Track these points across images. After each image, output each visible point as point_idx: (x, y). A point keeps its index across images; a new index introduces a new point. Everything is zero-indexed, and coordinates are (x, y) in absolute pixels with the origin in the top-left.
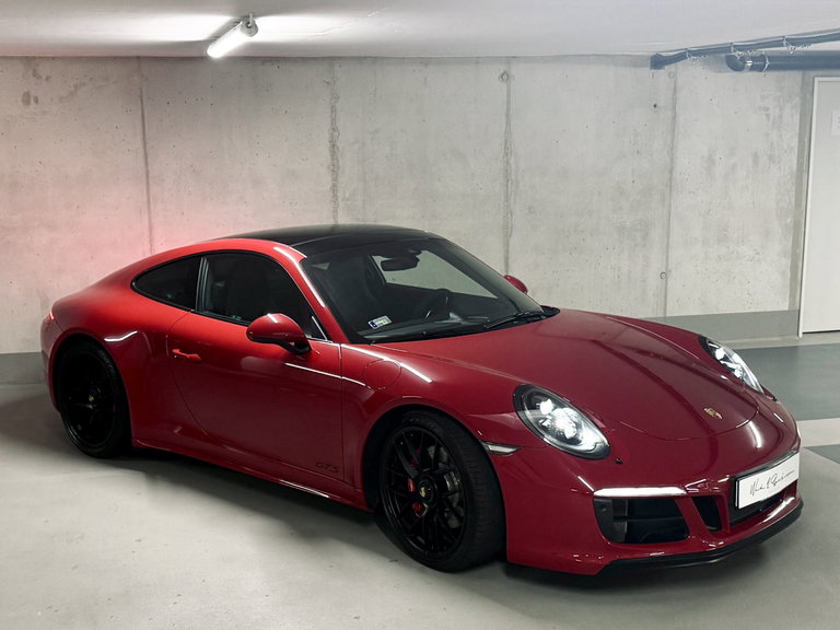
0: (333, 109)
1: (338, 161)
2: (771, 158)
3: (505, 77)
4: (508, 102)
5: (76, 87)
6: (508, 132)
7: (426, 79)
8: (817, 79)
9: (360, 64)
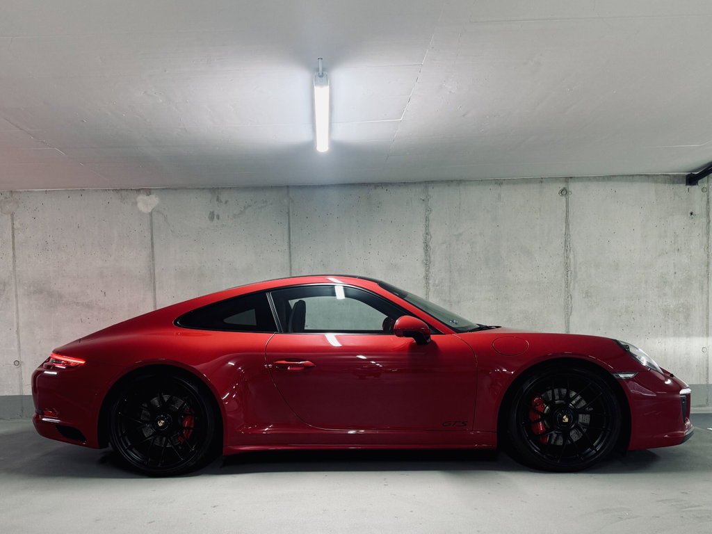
0: (427, 219)
1: (430, 257)
3: (565, 192)
4: (567, 212)
5: (244, 207)
7: (499, 195)
9: (449, 185)
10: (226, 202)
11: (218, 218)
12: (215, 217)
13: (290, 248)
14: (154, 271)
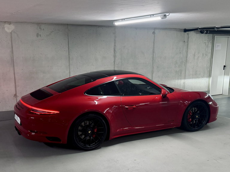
0: (115, 40)
1: (115, 54)
2: (206, 55)
3: (154, 33)
4: (154, 40)
5: (51, 32)
6: (154, 47)
7: (136, 33)
8: (215, 36)
10: (43, 29)
11: (40, 36)
13: (69, 50)
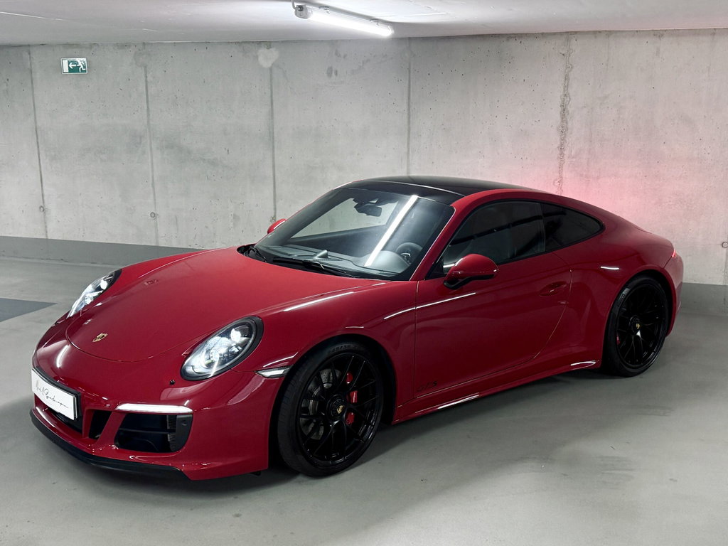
0: (567, 78)
1: (567, 123)
7: (658, 50)
9: (596, 37)
10: (345, 56)
11: (336, 74)
12: (333, 74)
13: (409, 109)
14: (273, 129)
